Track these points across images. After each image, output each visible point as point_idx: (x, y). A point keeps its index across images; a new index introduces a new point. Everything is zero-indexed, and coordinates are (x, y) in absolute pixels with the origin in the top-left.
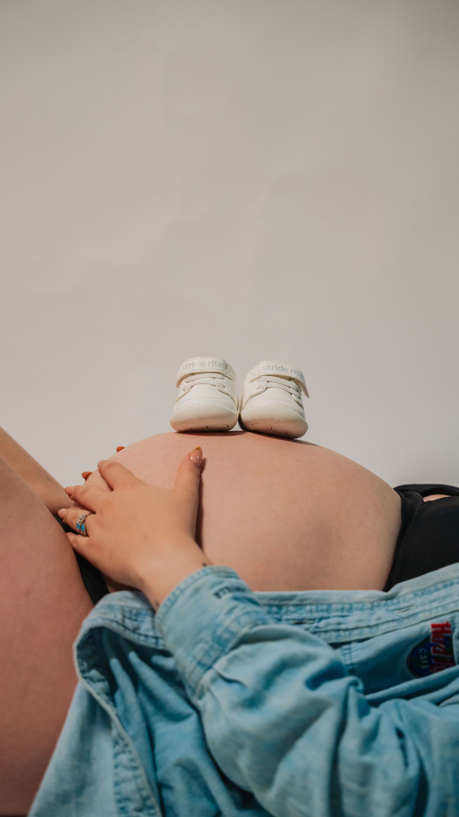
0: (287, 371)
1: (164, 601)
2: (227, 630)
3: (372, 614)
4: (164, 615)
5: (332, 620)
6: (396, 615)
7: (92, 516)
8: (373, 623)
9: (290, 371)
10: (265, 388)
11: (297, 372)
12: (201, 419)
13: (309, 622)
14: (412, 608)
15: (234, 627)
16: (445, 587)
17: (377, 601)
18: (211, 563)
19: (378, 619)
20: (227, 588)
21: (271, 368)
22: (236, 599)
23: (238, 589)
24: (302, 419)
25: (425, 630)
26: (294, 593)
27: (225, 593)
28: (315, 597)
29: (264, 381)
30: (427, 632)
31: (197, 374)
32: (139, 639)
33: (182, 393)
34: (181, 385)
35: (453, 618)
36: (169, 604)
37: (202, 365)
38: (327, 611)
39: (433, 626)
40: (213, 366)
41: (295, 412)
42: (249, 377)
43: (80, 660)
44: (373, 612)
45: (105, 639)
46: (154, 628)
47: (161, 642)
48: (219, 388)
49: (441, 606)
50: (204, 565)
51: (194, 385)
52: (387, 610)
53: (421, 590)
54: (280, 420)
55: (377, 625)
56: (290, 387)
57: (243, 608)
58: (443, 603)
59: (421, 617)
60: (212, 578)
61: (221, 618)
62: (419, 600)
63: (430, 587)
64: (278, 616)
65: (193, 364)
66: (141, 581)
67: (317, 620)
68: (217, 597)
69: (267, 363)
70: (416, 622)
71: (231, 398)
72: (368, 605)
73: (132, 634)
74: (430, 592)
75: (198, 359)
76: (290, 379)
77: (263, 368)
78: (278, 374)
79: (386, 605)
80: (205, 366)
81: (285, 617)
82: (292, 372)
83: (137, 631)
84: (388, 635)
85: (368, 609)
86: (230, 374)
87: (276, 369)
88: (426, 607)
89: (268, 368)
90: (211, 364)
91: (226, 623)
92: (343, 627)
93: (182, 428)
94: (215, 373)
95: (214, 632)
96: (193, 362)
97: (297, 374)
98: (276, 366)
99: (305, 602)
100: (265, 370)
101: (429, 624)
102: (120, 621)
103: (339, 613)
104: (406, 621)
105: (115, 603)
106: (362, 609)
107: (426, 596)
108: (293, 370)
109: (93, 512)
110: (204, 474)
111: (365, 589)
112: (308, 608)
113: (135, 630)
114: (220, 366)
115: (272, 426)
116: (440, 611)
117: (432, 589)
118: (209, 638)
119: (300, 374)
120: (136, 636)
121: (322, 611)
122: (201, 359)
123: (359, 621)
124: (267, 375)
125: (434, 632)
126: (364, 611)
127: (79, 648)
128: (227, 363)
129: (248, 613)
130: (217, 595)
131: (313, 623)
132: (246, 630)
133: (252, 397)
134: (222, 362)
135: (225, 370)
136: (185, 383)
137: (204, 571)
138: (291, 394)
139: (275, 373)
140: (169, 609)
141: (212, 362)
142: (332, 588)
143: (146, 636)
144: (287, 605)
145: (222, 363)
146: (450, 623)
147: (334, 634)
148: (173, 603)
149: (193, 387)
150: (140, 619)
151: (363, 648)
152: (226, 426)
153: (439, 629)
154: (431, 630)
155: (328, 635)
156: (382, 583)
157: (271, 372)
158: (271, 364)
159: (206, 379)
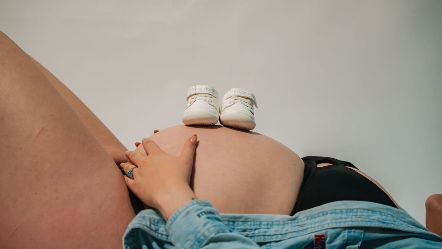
1: (171, 218)
2: (203, 235)
3: (283, 228)
4: (170, 225)
5: (262, 230)
6: (296, 229)
7: (137, 168)
8: (284, 232)
9: (247, 94)
10: (233, 103)
12: (198, 119)
13: (249, 231)
14: (305, 225)
15: (207, 234)
16: (323, 215)
17: (286, 221)
18: (197, 198)
19: (287, 230)
20: (204, 212)
21: (237, 92)
22: (208, 218)
23: (210, 213)
24: (253, 121)
25: (311, 238)
26: (242, 215)
27: (203, 215)
28: (253, 217)
29: (233, 99)
30: (312, 239)
31: (198, 94)
32: (158, 236)
33: (189, 104)
34: (189, 100)
35: (326, 232)
36: (173, 219)
38: (259, 225)
39: (316, 236)
41: (249, 117)
42: (226, 96)
43: (126, 245)
44: (284, 226)
45: (140, 234)
46: (166, 230)
47: (169, 238)
48: (209, 102)
49: (321, 226)
50: (193, 199)
52: (292, 226)
53: (311, 216)
54: (240, 121)
55: (285, 234)
56: (247, 103)
57: (212, 223)
58: (321, 224)
59: (309, 230)
60: (197, 206)
61: (200, 228)
62: (309, 221)
63: (315, 215)
64: (233, 227)
65: (196, 89)
66: (159, 206)
67: (253, 230)
68: (198, 216)
69: (235, 89)
70: (306, 233)
71: (215, 108)
72: (282, 223)
73: (154, 233)
74: (315, 218)
75: (198, 86)
76: (247, 98)
77: (233, 92)
78: (241, 95)
79: (291, 223)
80: (202, 90)
81: (236, 228)
83: (157, 232)
84: (291, 239)
85: (282, 225)
86: (215, 95)
87: (240, 93)
88: (313, 225)
89: (235, 92)
90: (205, 89)
91: (203, 231)
92: (267, 234)
93: (188, 124)
94: (208, 94)
95: (196, 236)
97: (251, 95)
98: (240, 91)
99: (247, 220)
101: (313, 235)
102: (149, 226)
103: (266, 227)
104: (301, 232)
105: (146, 215)
106: (278, 225)
107: (313, 220)
108: (249, 94)
109: (137, 167)
110: (198, 149)
111: (281, 214)
112: (249, 223)
113: (156, 231)
114: (210, 90)
115: (236, 124)
116: (320, 228)
117: (317, 216)
118: (193, 239)
119: (253, 96)
120: (156, 234)
121: (257, 225)
122: (200, 86)
123: (276, 231)
124: (235, 96)
125: (316, 239)
126: (279, 226)
127: (126, 238)
128: (214, 89)
129: (214, 226)
130: (199, 216)
131: (251, 231)
132: (212, 235)
133: (226, 108)
134: (211, 88)
135: (213, 93)
136: (191, 99)
137: (192, 202)
138: (247, 107)
139: (239, 95)
140: (173, 222)
142: (263, 213)
143: (162, 234)
144: (238, 221)
146: (324, 235)
147: (262, 238)
148: (175, 219)
149: (195, 101)
150: (159, 225)
151: (277, 246)
152: (212, 124)
153: (319, 238)
154: (314, 238)
155: (259, 238)
156: (290, 211)
157: (237, 94)
158: (237, 90)
159: (202, 97)
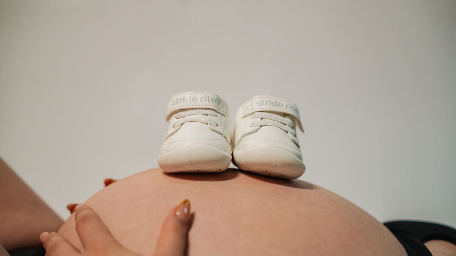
0: (281, 106)
9: (284, 106)
10: (259, 127)
11: (292, 107)
12: (191, 163)
21: (265, 103)
24: (300, 163)
29: (258, 118)
31: (189, 110)
33: (171, 130)
34: (170, 120)
37: (194, 100)
40: (205, 101)
41: (291, 154)
42: (241, 112)
48: (212, 126)
51: (184, 123)
54: (277, 164)
56: (285, 124)
65: (184, 98)
69: (260, 97)
71: (225, 137)
75: (189, 93)
76: (285, 115)
77: (257, 103)
78: (273, 110)
80: (196, 101)
82: (287, 108)
86: (223, 110)
87: (271, 105)
89: (261, 103)
90: (203, 100)
93: (171, 171)
94: (208, 109)
96: (184, 96)
97: (293, 109)
98: (270, 101)
100: (259, 106)
108: (288, 105)
114: (213, 101)
115: (267, 169)
119: (295, 109)
122: (192, 93)
124: (261, 111)
128: (220, 98)
133: (245, 135)
134: (215, 97)
135: (218, 106)
136: (175, 119)
138: (287, 132)
139: (270, 109)
141: (205, 97)
145: (215, 99)
149: (184, 124)
152: (219, 170)
157: (265, 108)
158: (265, 100)
159: (197, 116)
